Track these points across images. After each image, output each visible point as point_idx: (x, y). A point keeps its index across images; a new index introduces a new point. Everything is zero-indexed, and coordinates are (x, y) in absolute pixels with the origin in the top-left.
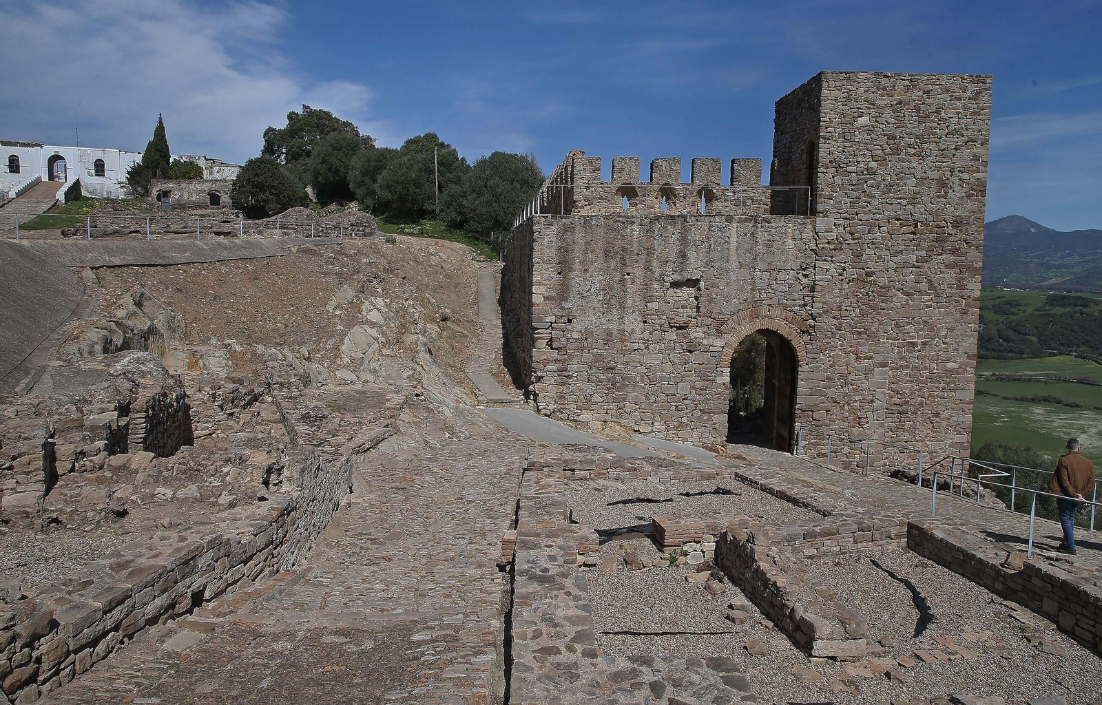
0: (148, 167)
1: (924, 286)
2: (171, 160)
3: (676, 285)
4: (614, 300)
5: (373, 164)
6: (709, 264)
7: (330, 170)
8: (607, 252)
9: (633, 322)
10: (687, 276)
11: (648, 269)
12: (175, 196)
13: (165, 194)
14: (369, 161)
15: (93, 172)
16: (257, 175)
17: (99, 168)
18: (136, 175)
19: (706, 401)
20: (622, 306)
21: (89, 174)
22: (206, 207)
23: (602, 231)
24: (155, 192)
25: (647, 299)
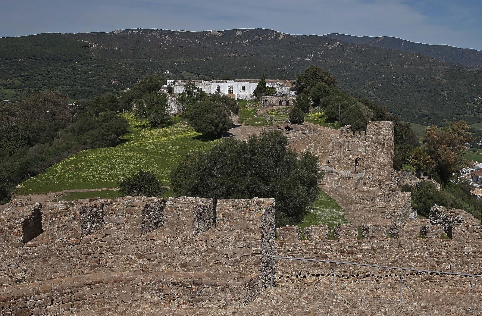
0: (259, 90)
1: (382, 152)
2: (266, 87)
3: (347, 150)
4: (339, 152)
5: (326, 102)
6: (352, 148)
7: (316, 96)
8: (338, 146)
9: (342, 155)
10: (349, 149)
11: (344, 148)
12: (268, 102)
13: (266, 101)
14: (325, 102)
15: (241, 90)
16: (294, 114)
17: (243, 89)
18: (255, 93)
19: (351, 166)
20: (340, 153)
21: (240, 91)
22: (278, 105)
23: (338, 143)
24: (263, 101)
25: (344, 152)
